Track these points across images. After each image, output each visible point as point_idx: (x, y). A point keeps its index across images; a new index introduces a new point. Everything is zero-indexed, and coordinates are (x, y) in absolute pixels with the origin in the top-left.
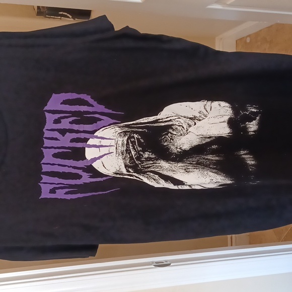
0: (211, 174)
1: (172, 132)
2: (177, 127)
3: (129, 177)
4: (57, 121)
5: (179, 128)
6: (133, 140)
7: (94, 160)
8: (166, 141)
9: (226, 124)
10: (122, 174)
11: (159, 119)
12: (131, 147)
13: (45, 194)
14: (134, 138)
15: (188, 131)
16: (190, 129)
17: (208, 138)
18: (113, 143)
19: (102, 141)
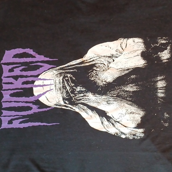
1: (96, 69)
2: (99, 65)
3: (66, 108)
5: (101, 65)
6: (67, 78)
8: (93, 76)
9: (140, 57)
10: (60, 105)
11: (84, 61)
12: (66, 84)
14: (67, 77)
15: (109, 67)
16: (110, 65)
17: (127, 70)
18: (52, 82)
19: (44, 81)
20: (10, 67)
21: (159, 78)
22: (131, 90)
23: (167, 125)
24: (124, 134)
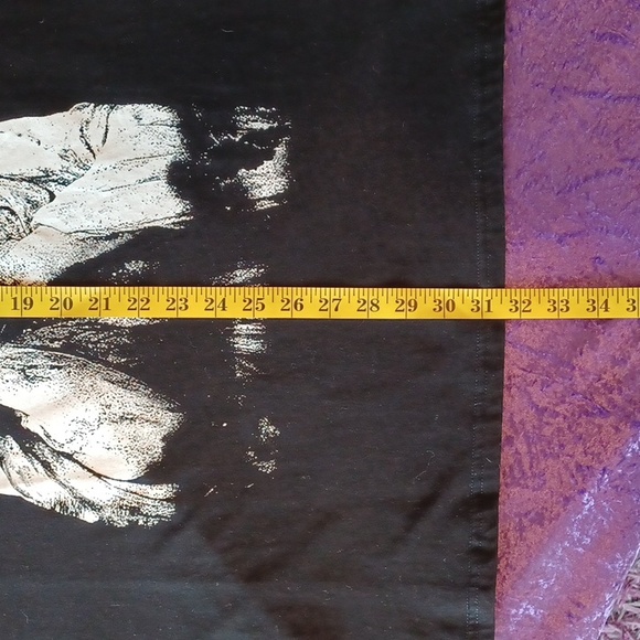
15: (32, 224)
17: (108, 238)
21: (240, 275)
22: (127, 321)
23: (268, 467)
24: (92, 506)
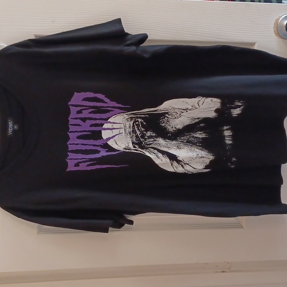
0: (197, 150)
2: (172, 113)
3: (135, 151)
4: (79, 112)
6: (137, 123)
7: (109, 139)
8: (164, 122)
10: (130, 149)
12: (136, 129)
13: (71, 167)
14: (138, 121)
16: (182, 114)
17: (197, 119)
18: (122, 126)
19: (114, 125)
20: (79, 109)
21: (225, 128)
22: (200, 136)
